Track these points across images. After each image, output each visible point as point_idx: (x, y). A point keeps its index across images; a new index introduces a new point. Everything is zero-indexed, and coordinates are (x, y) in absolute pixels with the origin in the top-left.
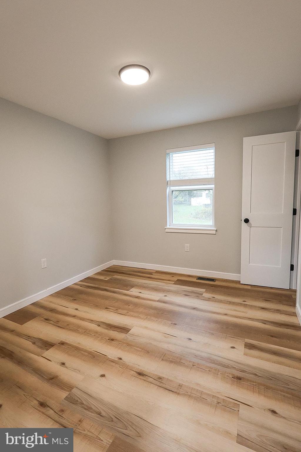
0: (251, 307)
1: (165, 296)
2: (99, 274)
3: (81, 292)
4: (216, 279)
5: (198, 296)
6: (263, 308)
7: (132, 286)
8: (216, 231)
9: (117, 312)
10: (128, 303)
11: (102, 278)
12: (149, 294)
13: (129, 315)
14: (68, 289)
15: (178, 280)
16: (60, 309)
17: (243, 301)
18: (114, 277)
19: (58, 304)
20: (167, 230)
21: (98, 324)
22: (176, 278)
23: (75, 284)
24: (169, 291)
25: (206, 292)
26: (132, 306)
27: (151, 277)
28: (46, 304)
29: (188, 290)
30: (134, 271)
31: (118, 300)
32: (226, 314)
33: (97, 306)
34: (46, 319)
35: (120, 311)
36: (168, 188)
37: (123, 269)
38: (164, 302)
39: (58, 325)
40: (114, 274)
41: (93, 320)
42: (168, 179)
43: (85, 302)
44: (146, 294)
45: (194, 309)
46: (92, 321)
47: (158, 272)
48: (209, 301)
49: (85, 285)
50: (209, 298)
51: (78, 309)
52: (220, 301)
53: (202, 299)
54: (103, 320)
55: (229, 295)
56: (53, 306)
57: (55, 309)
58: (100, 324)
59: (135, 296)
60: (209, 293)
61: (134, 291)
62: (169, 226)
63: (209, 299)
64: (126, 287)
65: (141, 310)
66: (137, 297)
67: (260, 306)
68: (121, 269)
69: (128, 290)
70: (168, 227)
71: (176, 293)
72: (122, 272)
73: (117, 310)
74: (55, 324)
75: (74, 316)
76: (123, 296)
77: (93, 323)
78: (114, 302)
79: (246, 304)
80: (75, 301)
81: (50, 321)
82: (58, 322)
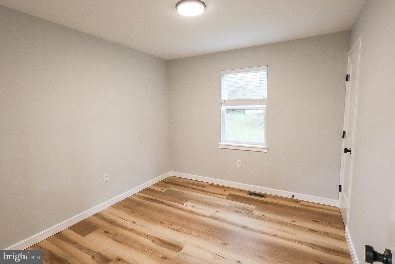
0: (301, 228)
1: (217, 212)
2: (156, 185)
3: (139, 204)
4: (266, 195)
5: (249, 213)
6: (312, 230)
7: (187, 200)
8: (267, 149)
9: (171, 227)
10: (181, 218)
11: (159, 189)
12: (201, 209)
13: (182, 232)
14: (128, 200)
15: (230, 195)
16: (120, 221)
17: (293, 221)
18: (170, 188)
19: (118, 216)
20: (220, 147)
21: (152, 240)
22: (228, 193)
23: (135, 195)
24: (220, 206)
25: (256, 209)
26: (185, 222)
27: (204, 190)
28: (107, 215)
29: (239, 206)
30: (188, 183)
31: (172, 214)
32: (275, 235)
33: (153, 220)
34: (106, 232)
35: (174, 226)
36: (222, 106)
38: (216, 219)
40: (170, 185)
41: (148, 234)
42: (222, 99)
43: (143, 215)
45: (244, 227)
46: (147, 236)
47: (211, 185)
48: (259, 219)
49: (143, 196)
50: (259, 216)
51: (136, 223)
52: (270, 220)
53: (252, 216)
54: (157, 236)
55: (279, 213)
56: (113, 218)
57: (115, 221)
58: (154, 239)
59: (189, 210)
60: (259, 210)
61: (188, 205)
62: (223, 142)
63: (258, 218)
64: (181, 201)
65: (194, 226)
66: (191, 212)
67: (309, 228)
68: (177, 181)
69: (182, 204)
70: (222, 143)
71: (227, 209)
73: (171, 225)
74: (114, 237)
75: (132, 230)
76: (178, 210)
77: (148, 238)
78: (169, 216)
79: (295, 225)
80: (133, 213)
81: (109, 234)
82: (117, 235)
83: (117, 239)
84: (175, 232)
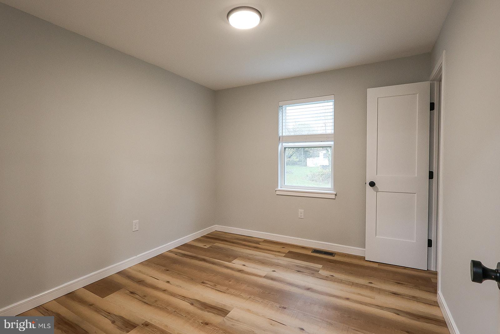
0: (380, 291)
1: (273, 271)
2: (198, 240)
3: (175, 261)
4: (336, 253)
5: (314, 273)
6: (395, 294)
7: (235, 257)
8: (336, 195)
9: (215, 288)
10: (228, 278)
11: (201, 245)
12: (254, 268)
13: (228, 293)
14: (161, 257)
15: (290, 252)
16: (150, 280)
17: (370, 283)
18: (215, 244)
19: (147, 275)
20: (278, 193)
21: (191, 302)
22: (287, 250)
23: (170, 251)
24: (278, 265)
25: (323, 268)
26: (233, 282)
27: (258, 247)
28: (134, 273)
29: (301, 265)
30: (238, 239)
31: (217, 273)
32: (348, 299)
33: (192, 280)
34: (132, 293)
35: (219, 287)
36: (280, 144)
37: (226, 236)
38: (272, 279)
39: (144, 300)
40: (215, 241)
41: (186, 296)
42: (280, 135)
43: (180, 274)
44: (251, 268)
45: (308, 289)
46: (184, 298)
47: (266, 241)
48: (327, 280)
49: (180, 253)
50: (327, 277)
51: (170, 282)
52: (340, 281)
53: (318, 277)
54: (197, 298)
55: (351, 273)
56: (141, 276)
57: (144, 281)
58: (193, 302)
59: (238, 269)
60: (327, 270)
61: (237, 264)
62: (281, 188)
63: (326, 278)
64: (228, 258)
65: (244, 287)
66: (240, 271)
67: (390, 291)
68: (224, 236)
69: (230, 262)
70: (279, 188)
71: (287, 268)
72: (225, 239)
73: (215, 286)
74: (141, 299)
75: (164, 291)
76: (224, 269)
77: (186, 300)
78: (213, 275)
79: (373, 287)
80: (167, 271)
81: (136, 295)
82: (145, 296)
83: (146, 301)
84: (220, 294)
